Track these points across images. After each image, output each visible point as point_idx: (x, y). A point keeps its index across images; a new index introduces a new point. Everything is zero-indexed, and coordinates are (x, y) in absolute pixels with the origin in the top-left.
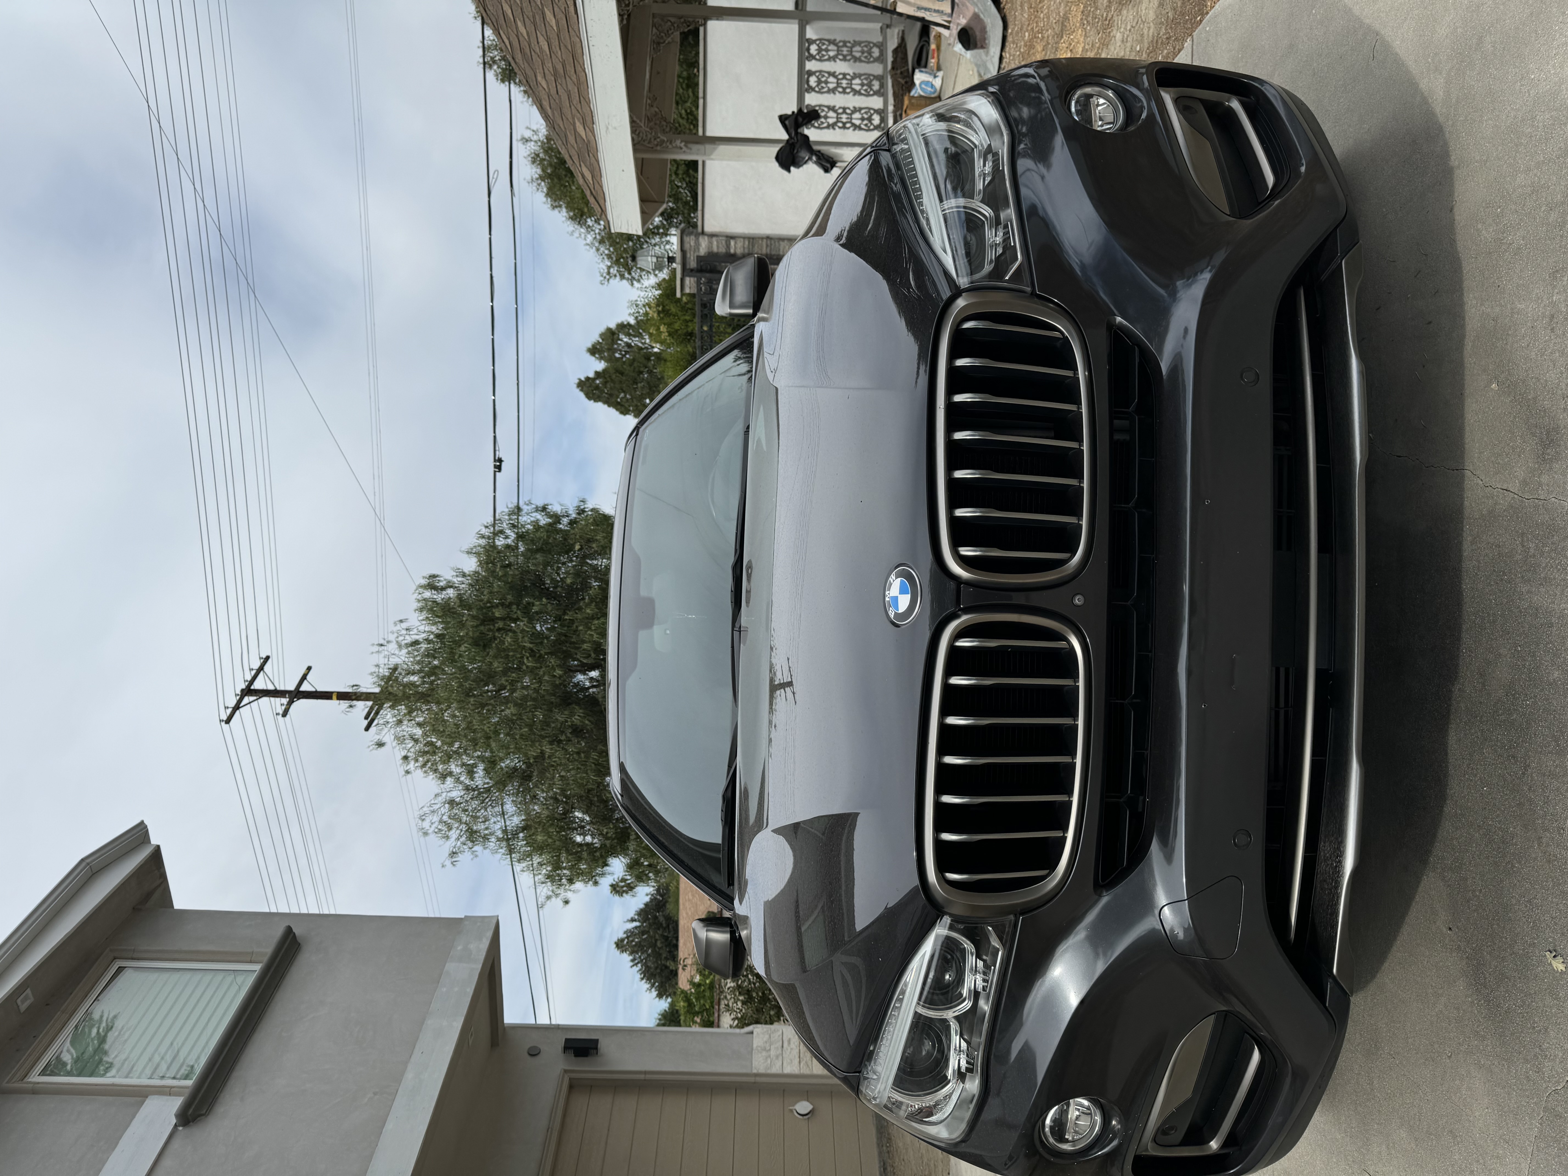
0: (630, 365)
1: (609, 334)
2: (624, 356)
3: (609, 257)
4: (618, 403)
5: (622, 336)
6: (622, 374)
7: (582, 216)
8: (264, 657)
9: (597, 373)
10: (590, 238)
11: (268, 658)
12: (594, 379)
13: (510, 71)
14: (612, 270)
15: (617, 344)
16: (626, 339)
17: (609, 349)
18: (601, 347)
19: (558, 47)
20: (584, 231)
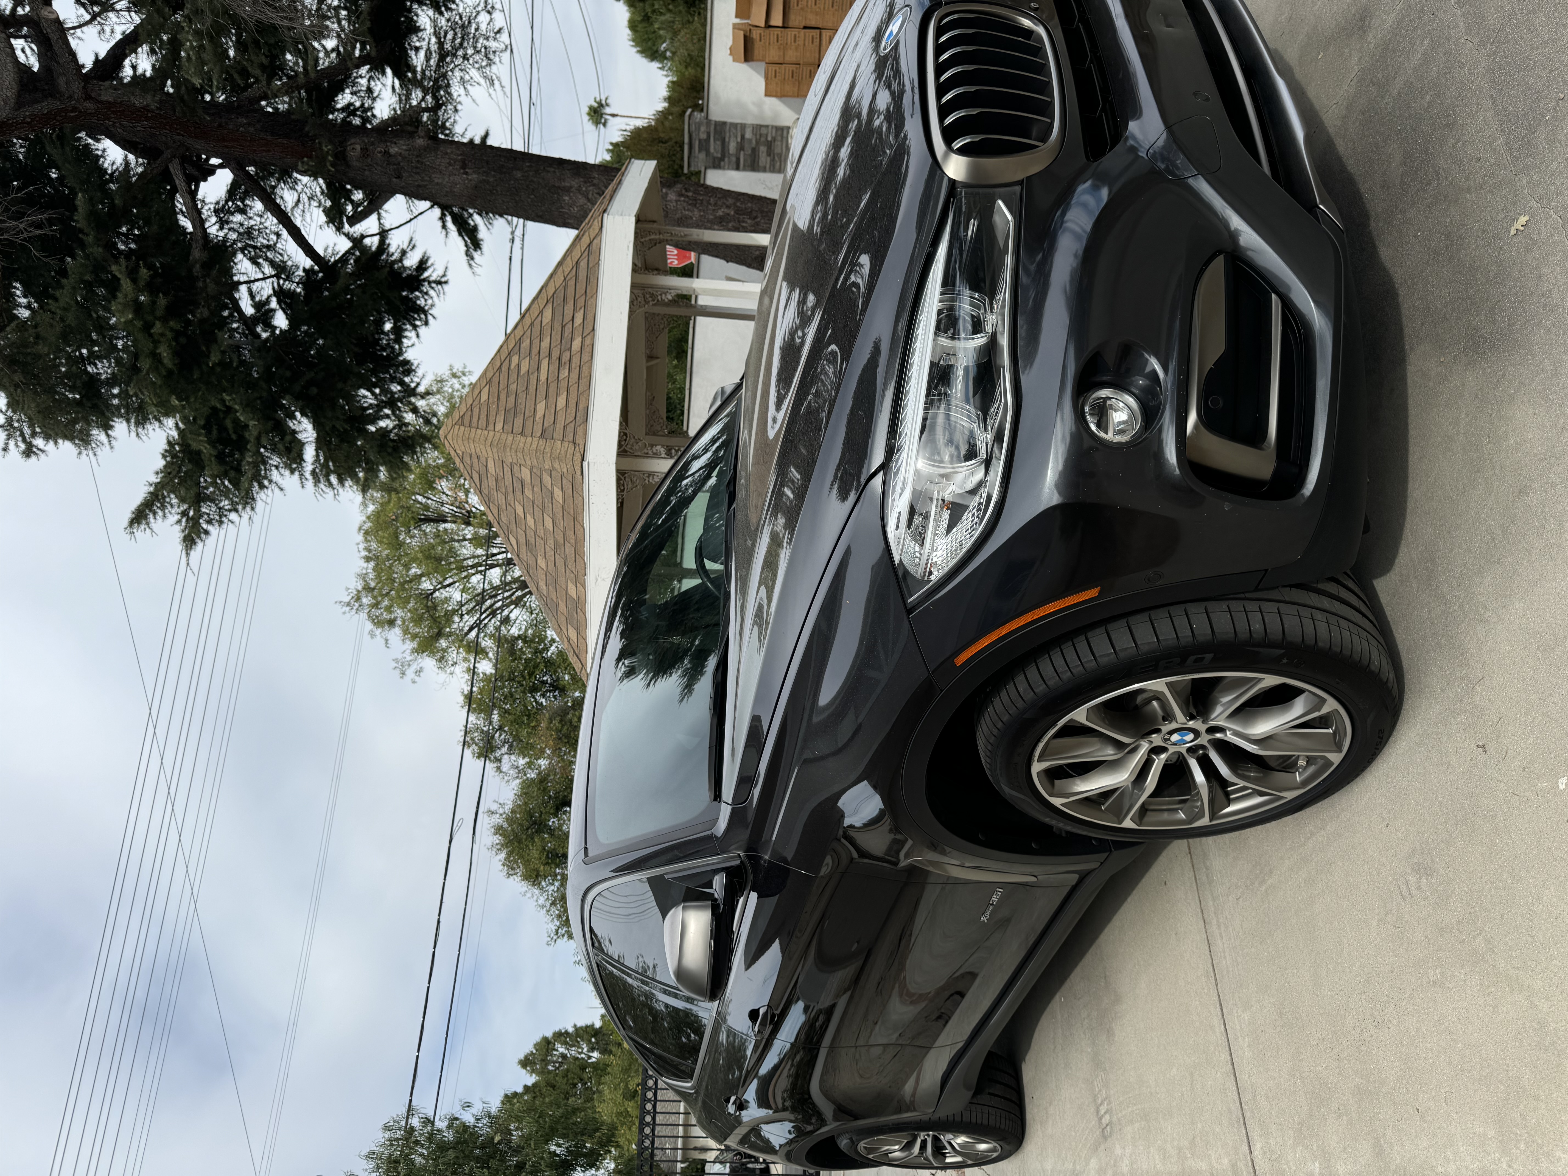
0: (563, 1077)
1: (544, 1043)
2: (558, 1068)
3: (559, 917)
5: (557, 1046)
6: (553, 1087)
7: (537, 876)
9: (527, 1088)
10: (542, 900)
12: (522, 1094)
13: (487, 750)
14: (560, 930)
15: (551, 1055)
16: (561, 1049)
17: (543, 1060)
18: (534, 1058)
19: (561, 518)
20: (537, 892)
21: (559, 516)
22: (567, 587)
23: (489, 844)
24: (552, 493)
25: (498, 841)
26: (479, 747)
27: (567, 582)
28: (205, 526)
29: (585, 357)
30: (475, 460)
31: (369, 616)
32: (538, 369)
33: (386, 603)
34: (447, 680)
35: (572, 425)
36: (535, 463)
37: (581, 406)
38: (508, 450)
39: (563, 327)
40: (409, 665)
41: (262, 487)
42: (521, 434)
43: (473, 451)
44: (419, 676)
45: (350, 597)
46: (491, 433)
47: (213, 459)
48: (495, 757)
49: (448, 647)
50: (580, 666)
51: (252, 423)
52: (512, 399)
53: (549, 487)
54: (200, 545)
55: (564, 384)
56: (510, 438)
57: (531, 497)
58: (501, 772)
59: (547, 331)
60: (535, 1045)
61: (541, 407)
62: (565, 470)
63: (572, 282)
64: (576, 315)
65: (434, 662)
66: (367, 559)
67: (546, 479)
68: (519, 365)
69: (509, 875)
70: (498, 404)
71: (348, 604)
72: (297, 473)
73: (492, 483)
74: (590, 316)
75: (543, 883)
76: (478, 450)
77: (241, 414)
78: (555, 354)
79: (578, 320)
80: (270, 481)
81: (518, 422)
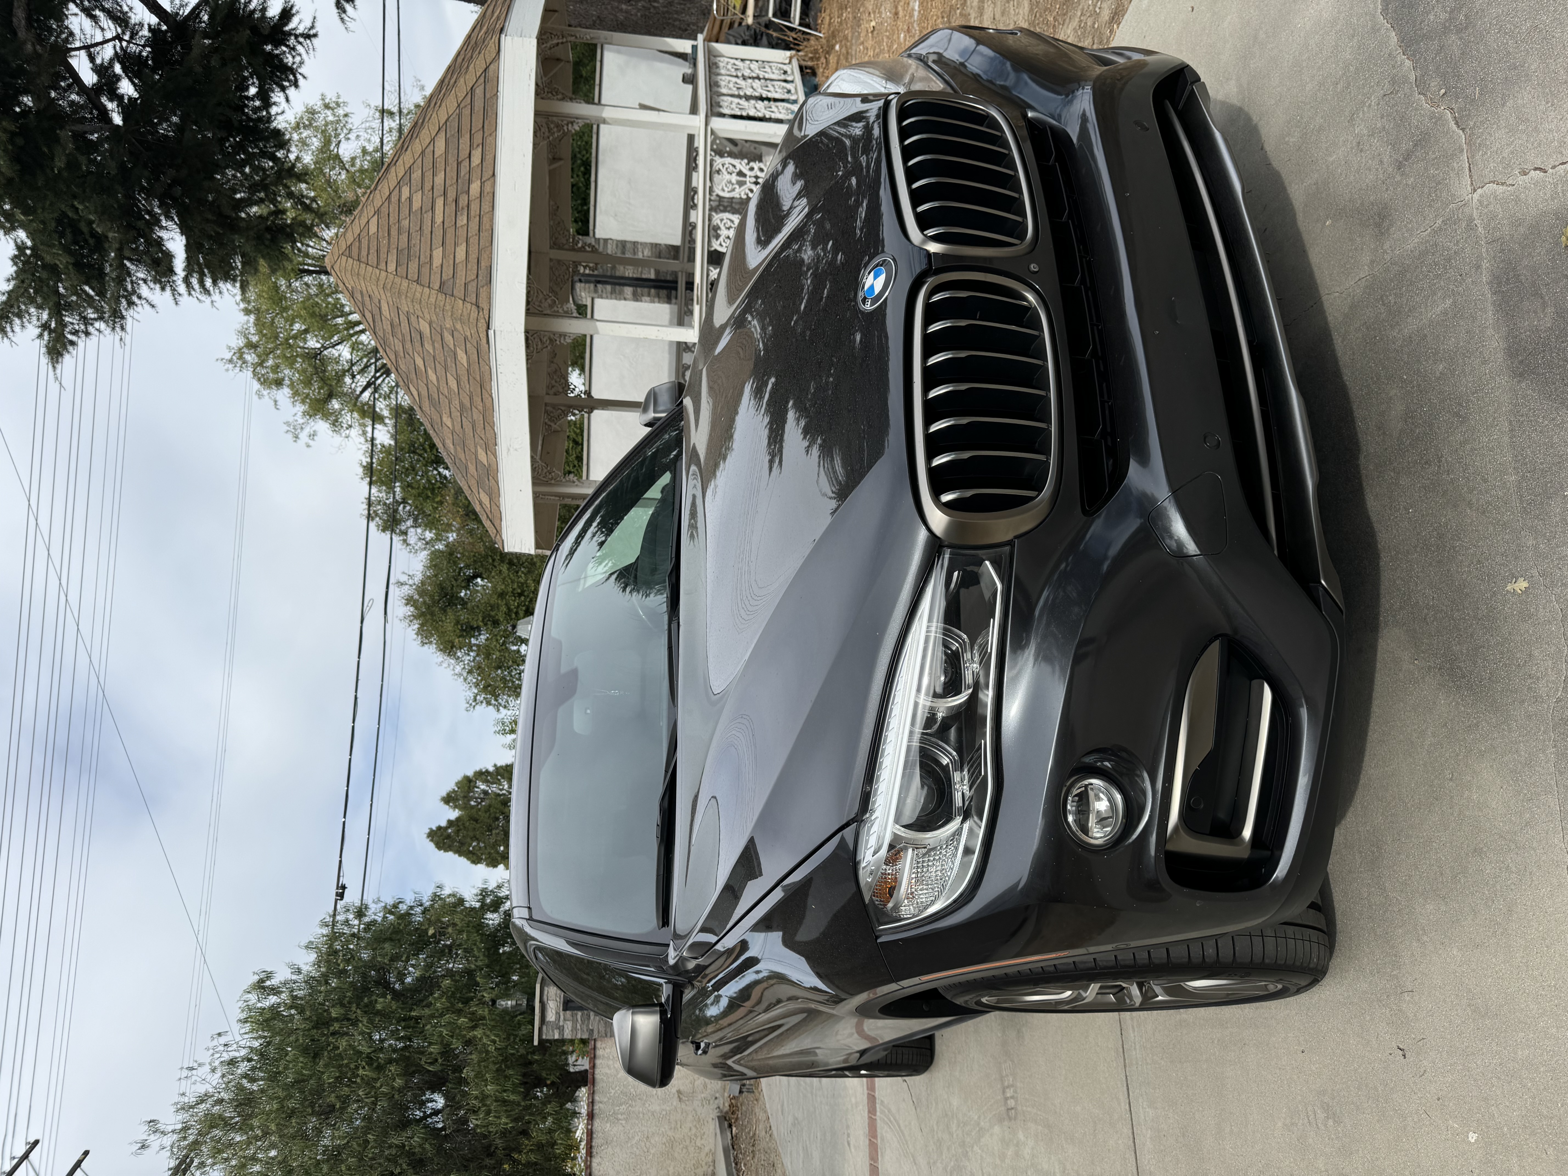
0: (486, 812)
1: (465, 782)
2: (480, 803)
3: (477, 685)
4: (471, 852)
5: (479, 783)
6: (476, 821)
7: (452, 648)
8: (32, 1141)
9: (450, 823)
10: (458, 669)
11: (36, 1142)
12: (446, 828)
13: (391, 524)
14: (478, 697)
15: (473, 792)
16: (483, 787)
17: (465, 797)
18: (456, 795)
19: (466, 382)
20: (452, 661)
21: (464, 379)
22: (476, 451)
23: (401, 615)
24: (455, 354)
25: (410, 613)
26: (384, 520)
27: (476, 447)
28: (70, 337)
29: (486, 207)
30: (367, 299)
31: (254, 375)
32: (433, 208)
33: (270, 362)
34: (343, 443)
35: (474, 284)
36: (434, 318)
37: (483, 264)
38: (403, 297)
39: (459, 164)
40: (302, 428)
41: (131, 304)
42: (417, 282)
43: (364, 289)
44: (313, 439)
45: (232, 354)
46: (383, 274)
47: (70, 267)
48: (400, 530)
49: (341, 410)
50: (495, 531)
51: (111, 235)
52: (404, 237)
53: (452, 347)
54: (67, 358)
55: (462, 233)
56: (405, 283)
57: (431, 351)
58: (408, 545)
59: (441, 165)
60: (457, 784)
61: (438, 253)
62: (468, 334)
63: (467, 112)
64: (473, 152)
65: (327, 425)
66: (247, 312)
67: (448, 337)
68: (410, 199)
69: (423, 644)
70: (389, 239)
71: (231, 361)
72: (168, 289)
73: (388, 328)
74: (489, 157)
75: (459, 654)
76: (369, 289)
77: (98, 226)
78: (451, 195)
79: (476, 160)
80: (140, 297)
81: (413, 266)
